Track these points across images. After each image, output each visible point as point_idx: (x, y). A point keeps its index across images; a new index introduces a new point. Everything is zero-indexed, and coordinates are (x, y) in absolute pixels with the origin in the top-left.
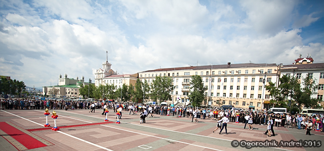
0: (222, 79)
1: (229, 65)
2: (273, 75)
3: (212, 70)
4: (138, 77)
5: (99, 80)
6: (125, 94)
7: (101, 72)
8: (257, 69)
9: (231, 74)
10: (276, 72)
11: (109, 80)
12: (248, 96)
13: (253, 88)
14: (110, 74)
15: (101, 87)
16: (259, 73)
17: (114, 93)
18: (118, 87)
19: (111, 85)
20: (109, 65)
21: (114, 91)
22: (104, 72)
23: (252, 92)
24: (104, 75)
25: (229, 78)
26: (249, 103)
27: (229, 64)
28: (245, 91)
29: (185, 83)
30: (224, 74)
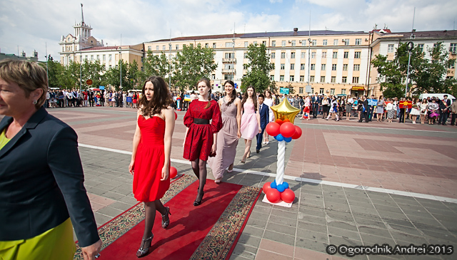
0: (288, 52)
1: (296, 32)
2: (364, 47)
3: (272, 40)
4: (143, 50)
5: (68, 54)
6: (124, 78)
7: (72, 40)
8: (341, 38)
9: (301, 45)
10: (367, 43)
11: (89, 55)
12: (328, 79)
13: (334, 67)
14: (91, 45)
15: (75, 67)
16: (344, 44)
17: (101, 77)
18: (107, 68)
19: (93, 62)
20: (86, 29)
21: (101, 74)
22: (77, 41)
23: (334, 74)
24: (78, 46)
25: (298, 52)
26: (329, 90)
27: (296, 30)
28: (323, 71)
29: (228, 61)
30: (290, 45)
